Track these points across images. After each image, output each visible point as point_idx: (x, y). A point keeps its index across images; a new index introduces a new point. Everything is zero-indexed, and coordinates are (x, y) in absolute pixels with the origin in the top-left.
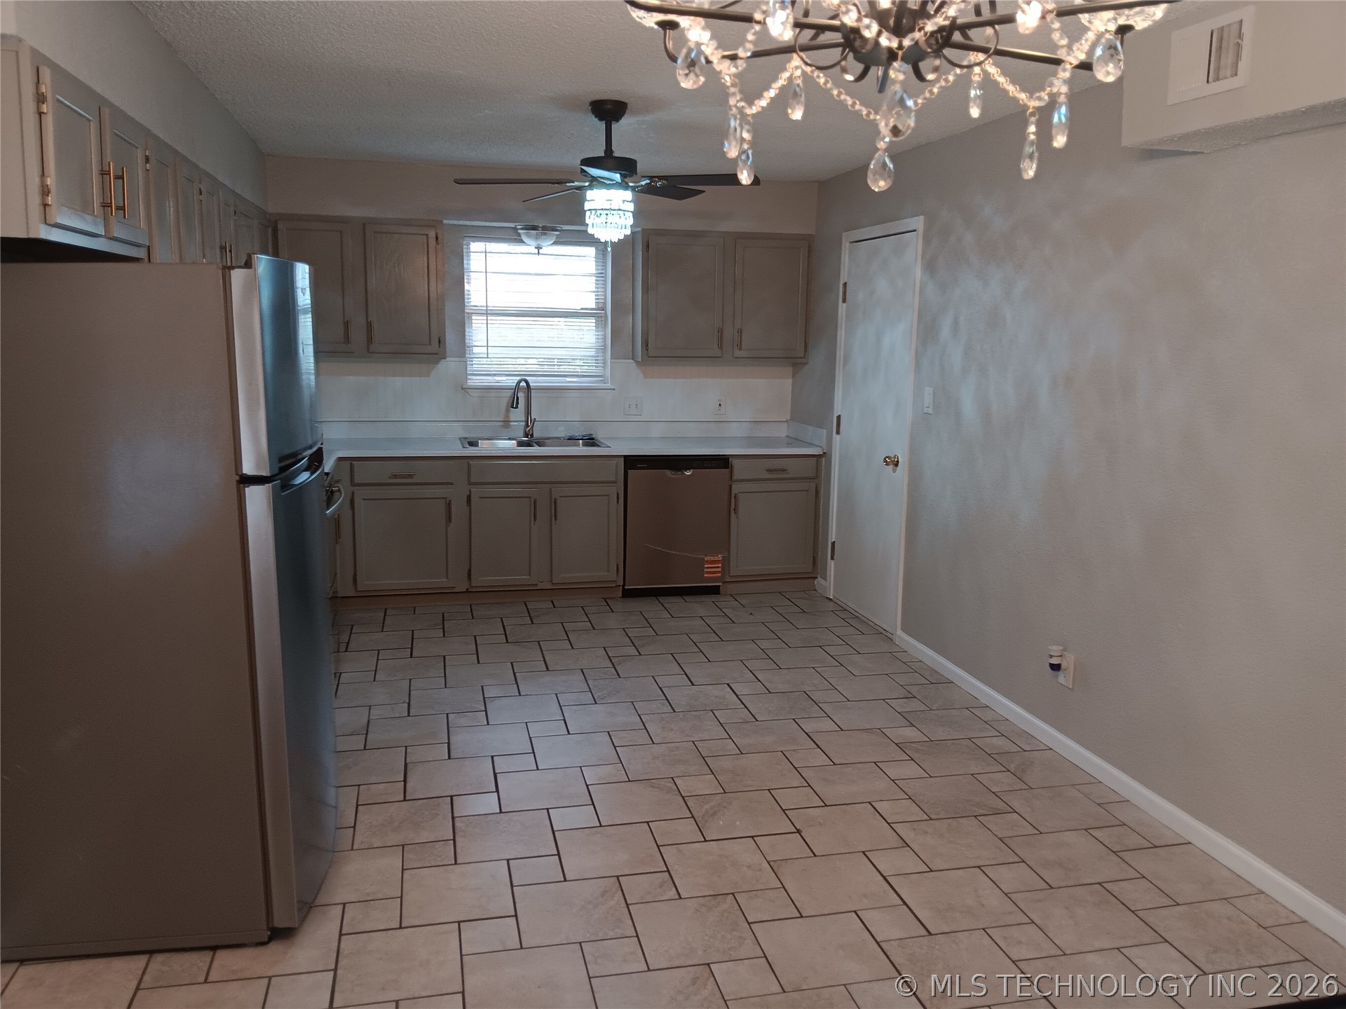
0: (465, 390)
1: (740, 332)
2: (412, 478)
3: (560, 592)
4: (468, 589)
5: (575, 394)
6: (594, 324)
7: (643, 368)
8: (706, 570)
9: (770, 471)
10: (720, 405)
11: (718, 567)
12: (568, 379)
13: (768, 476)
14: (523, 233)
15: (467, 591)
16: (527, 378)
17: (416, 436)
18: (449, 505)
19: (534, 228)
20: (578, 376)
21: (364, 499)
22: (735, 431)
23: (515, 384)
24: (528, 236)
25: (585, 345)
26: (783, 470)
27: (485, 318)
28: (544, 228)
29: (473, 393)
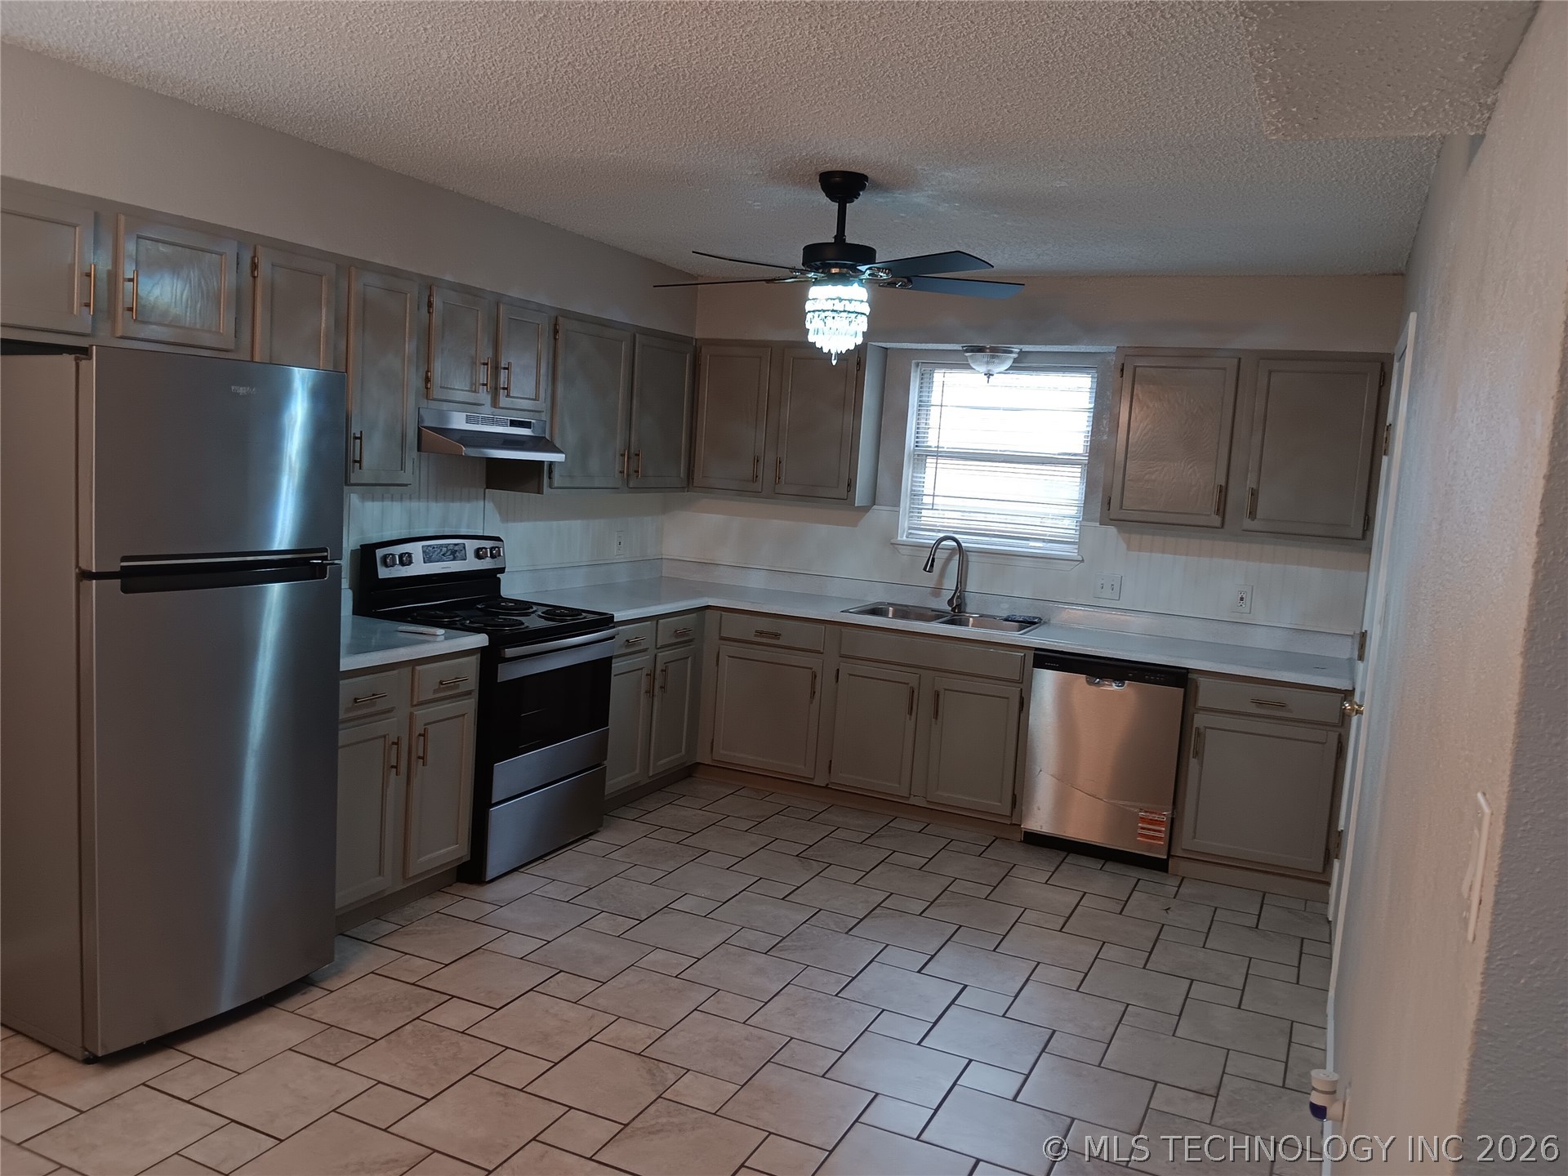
0: (895, 546)
1: (1254, 494)
2: (779, 639)
3: (936, 814)
4: (828, 784)
5: (1028, 562)
6: (1079, 475)
7: (1127, 535)
8: (1140, 831)
9: (1259, 703)
10: (1242, 599)
11: (1160, 831)
12: (1032, 544)
13: (1253, 709)
14: (970, 356)
15: (826, 787)
16: (957, 536)
17: (834, 595)
18: (815, 676)
19: (981, 350)
20: (1044, 541)
21: (729, 657)
22: (1261, 639)
23: (934, 542)
24: (975, 361)
25: (1063, 501)
26: (1281, 706)
27: (935, 461)
28: (994, 350)
29: (904, 551)
